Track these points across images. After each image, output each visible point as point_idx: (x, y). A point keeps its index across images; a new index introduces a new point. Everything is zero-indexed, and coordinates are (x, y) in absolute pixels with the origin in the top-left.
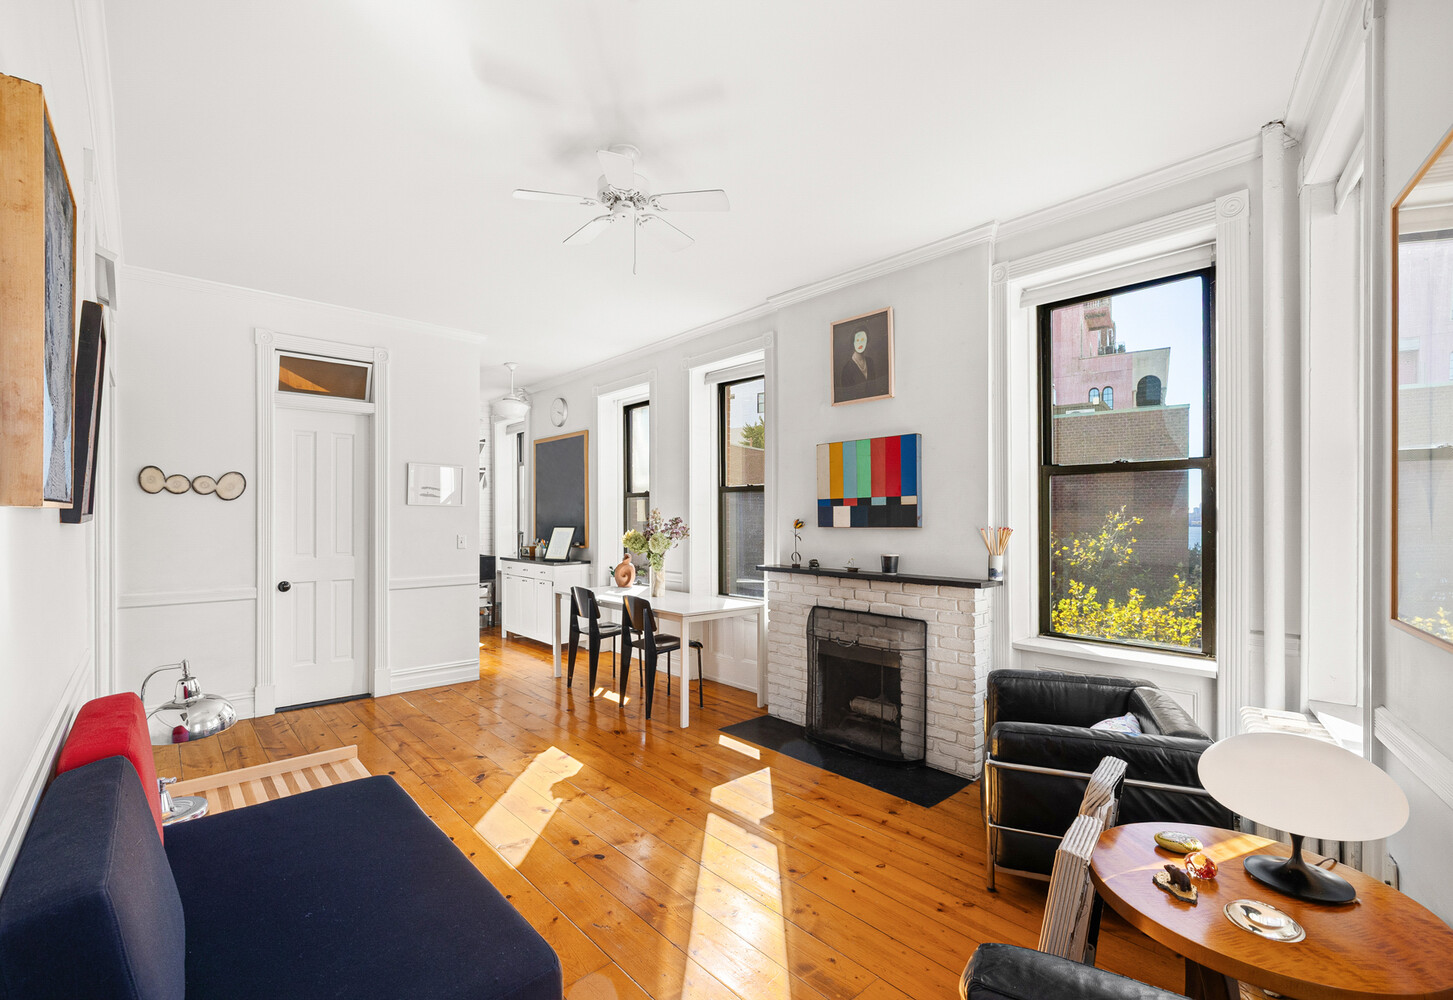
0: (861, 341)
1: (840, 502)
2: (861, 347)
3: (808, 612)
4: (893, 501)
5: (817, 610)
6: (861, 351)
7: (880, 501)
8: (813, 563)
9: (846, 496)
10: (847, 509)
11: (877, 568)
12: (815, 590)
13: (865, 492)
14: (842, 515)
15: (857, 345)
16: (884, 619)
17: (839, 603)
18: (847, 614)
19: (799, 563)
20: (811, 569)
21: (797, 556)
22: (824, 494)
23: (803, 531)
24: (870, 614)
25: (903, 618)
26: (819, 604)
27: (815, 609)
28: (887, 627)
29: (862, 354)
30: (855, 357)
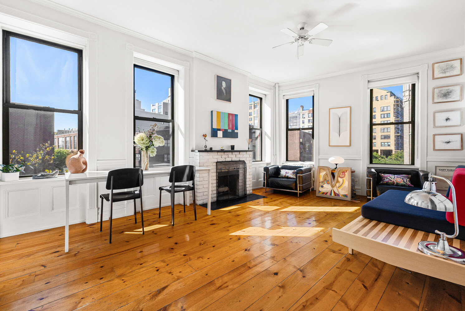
0: (224, 84)
1: (219, 130)
2: (224, 86)
3: (215, 164)
4: (233, 131)
6: (224, 87)
7: (230, 131)
8: (211, 149)
9: (221, 128)
10: (221, 132)
11: (230, 149)
12: (217, 157)
13: (226, 127)
14: (220, 134)
18: (226, 162)
19: (206, 149)
20: (211, 150)
21: (206, 147)
22: (215, 126)
23: (206, 138)
24: (232, 161)
25: (240, 161)
26: (218, 161)
27: (217, 162)
28: (236, 164)
29: (224, 88)
30: (222, 88)
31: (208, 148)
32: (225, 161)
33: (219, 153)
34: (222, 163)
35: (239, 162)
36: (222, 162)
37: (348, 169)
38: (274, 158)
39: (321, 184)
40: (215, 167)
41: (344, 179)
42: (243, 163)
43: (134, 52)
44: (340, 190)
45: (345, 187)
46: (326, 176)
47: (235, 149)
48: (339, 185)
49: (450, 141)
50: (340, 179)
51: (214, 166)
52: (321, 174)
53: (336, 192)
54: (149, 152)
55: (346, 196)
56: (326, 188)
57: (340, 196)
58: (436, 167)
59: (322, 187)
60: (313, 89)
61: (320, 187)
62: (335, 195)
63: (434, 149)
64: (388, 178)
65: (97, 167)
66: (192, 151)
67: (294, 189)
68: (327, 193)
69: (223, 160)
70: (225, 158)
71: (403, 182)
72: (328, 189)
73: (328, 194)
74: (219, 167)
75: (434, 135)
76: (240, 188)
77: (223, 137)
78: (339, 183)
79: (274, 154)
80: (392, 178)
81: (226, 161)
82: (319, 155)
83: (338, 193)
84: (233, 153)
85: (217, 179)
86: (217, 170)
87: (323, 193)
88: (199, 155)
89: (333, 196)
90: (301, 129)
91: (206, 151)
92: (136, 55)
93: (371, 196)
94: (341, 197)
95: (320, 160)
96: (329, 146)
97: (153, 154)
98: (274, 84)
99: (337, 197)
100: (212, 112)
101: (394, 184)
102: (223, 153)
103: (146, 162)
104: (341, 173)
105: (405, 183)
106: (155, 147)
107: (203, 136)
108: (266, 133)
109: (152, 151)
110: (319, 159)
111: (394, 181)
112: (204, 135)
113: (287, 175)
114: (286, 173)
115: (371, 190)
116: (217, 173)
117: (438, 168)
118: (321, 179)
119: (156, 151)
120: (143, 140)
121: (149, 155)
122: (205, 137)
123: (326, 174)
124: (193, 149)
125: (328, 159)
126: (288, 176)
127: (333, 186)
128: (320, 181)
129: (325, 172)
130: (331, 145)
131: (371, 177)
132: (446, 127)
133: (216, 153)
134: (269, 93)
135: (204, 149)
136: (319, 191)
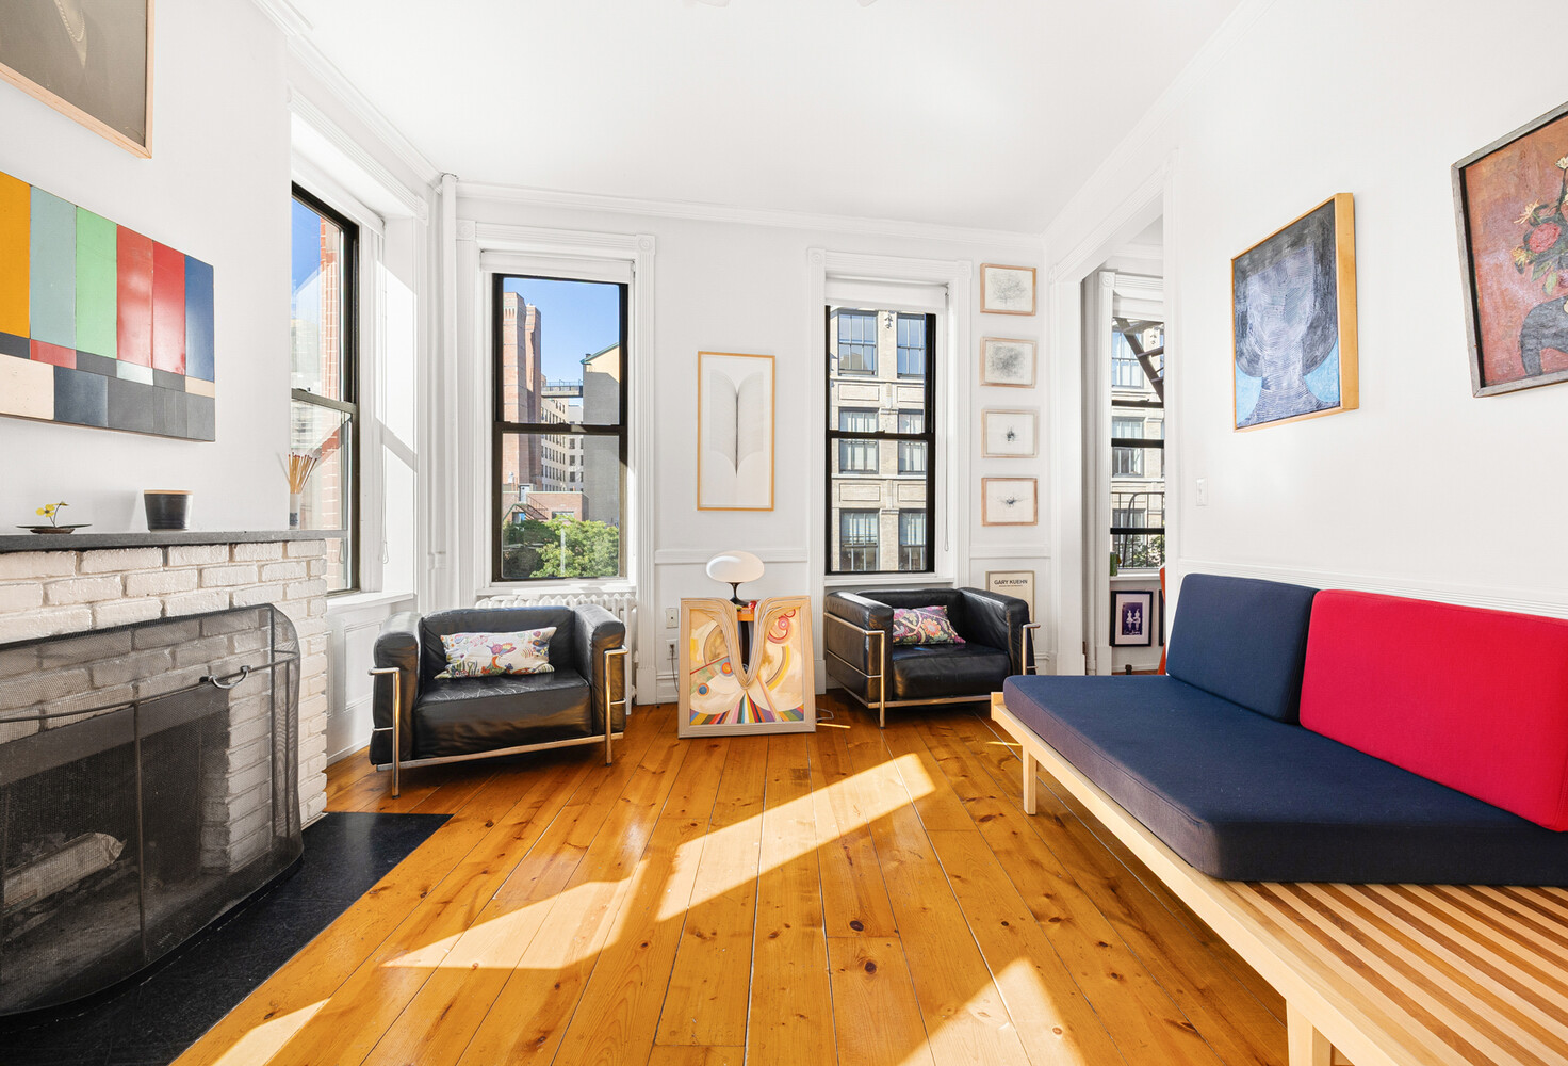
4: (169, 381)
10: (44, 373)
13: (99, 340)
14: (24, 383)
18: (106, 640)
24: (165, 621)
25: (233, 611)
28: (201, 636)
32: (86, 625)
34: (55, 649)
35: (229, 619)
36: (56, 639)
37: (798, 603)
38: (430, 571)
39: (698, 679)
41: (788, 643)
42: (262, 625)
44: (774, 694)
45: (793, 676)
46: (719, 641)
47: (193, 522)
48: (769, 675)
49: (1016, 499)
50: (773, 649)
52: (695, 634)
53: (762, 704)
55: (798, 713)
56: (719, 693)
57: (777, 717)
58: (989, 574)
59: (703, 691)
60: (629, 255)
61: (696, 694)
62: (758, 719)
63: (986, 524)
64: (903, 624)
67: (584, 728)
68: (725, 715)
69: (66, 617)
70: (91, 604)
71: (941, 633)
72: (726, 695)
73: (730, 720)
74: (21, 690)
75: (985, 480)
76: (235, 809)
77: (62, 416)
78: (770, 662)
79: (434, 549)
80: (911, 623)
81: (102, 624)
82: (655, 550)
83: (769, 709)
84: (173, 555)
87: (709, 719)
89: (748, 727)
90: (574, 429)
93: (879, 701)
94: (780, 725)
95: (662, 569)
96: (700, 508)
98: (431, 175)
99: (765, 727)
101: (919, 639)
102: (64, 562)
104: (776, 624)
105: (946, 636)
108: (382, 428)
110: (656, 565)
111: (921, 630)
113: (502, 662)
114: (497, 650)
115: (882, 676)
117: (994, 578)
118: (698, 658)
123: (718, 630)
125: (706, 563)
126: (510, 667)
127: (746, 684)
128: (694, 668)
129: (713, 624)
130: (705, 503)
131: (880, 627)
132: (1008, 456)
134: (408, 212)
136: (693, 713)
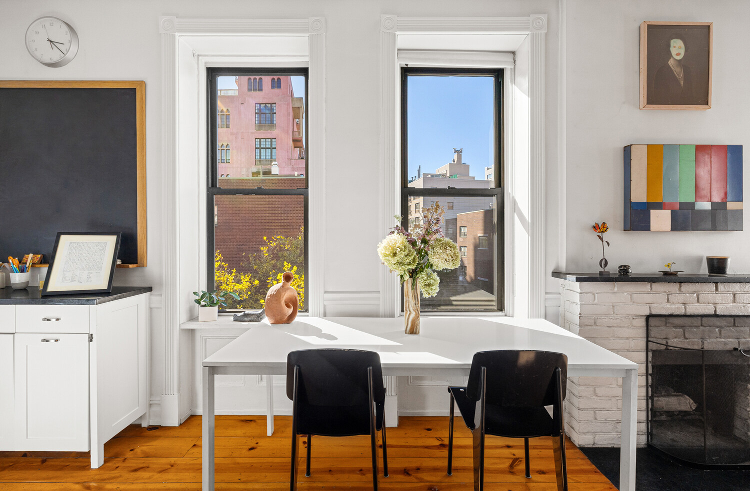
0: (677, 48)
1: (659, 206)
2: (678, 54)
3: (642, 322)
4: (720, 206)
5: (651, 319)
6: (678, 58)
7: (704, 205)
8: (624, 270)
9: (667, 199)
10: (667, 214)
11: (704, 270)
12: (648, 298)
13: (687, 195)
14: (660, 219)
15: (674, 51)
16: (732, 319)
17: (678, 308)
18: (689, 319)
19: (607, 269)
20: (624, 275)
21: (604, 263)
22: (639, 195)
23: (605, 236)
24: (716, 315)
26: (654, 312)
27: (648, 318)
28: (734, 325)
29: (679, 61)
30: (671, 62)
31: (613, 268)
32: (682, 312)
33: (657, 287)
34: (671, 320)
36: (671, 316)
40: (642, 332)
43: (397, 33)
51: (637, 327)
54: (420, 284)
65: (325, 306)
66: (557, 274)
69: (675, 308)
70: (684, 304)
74: (659, 332)
77: (674, 228)
81: (689, 313)
84: (721, 286)
85: (650, 371)
86: (648, 341)
88: (579, 291)
91: (604, 278)
92: (405, 39)
97: (430, 291)
100: (627, 150)
102: (674, 287)
103: (412, 310)
106: (434, 271)
107: (593, 230)
109: (428, 282)
112: (596, 227)
116: (650, 354)
119: (439, 281)
120: (395, 254)
121: (422, 294)
122: (602, 232)
124: (557, 267)
133: (646, 287)
135: (597, 270)
